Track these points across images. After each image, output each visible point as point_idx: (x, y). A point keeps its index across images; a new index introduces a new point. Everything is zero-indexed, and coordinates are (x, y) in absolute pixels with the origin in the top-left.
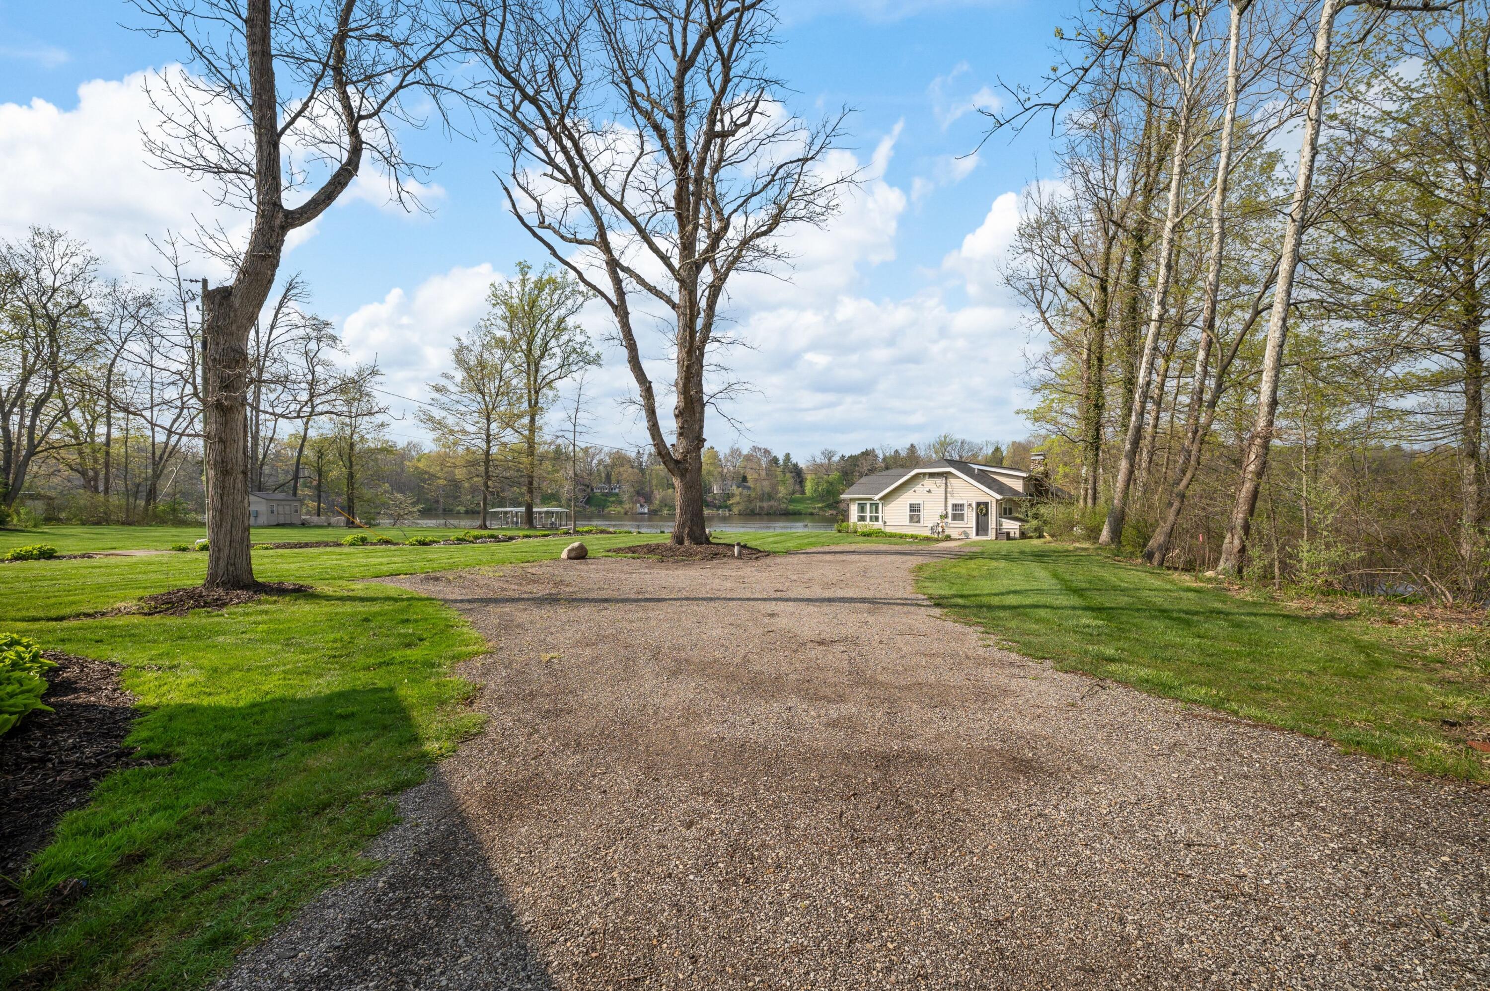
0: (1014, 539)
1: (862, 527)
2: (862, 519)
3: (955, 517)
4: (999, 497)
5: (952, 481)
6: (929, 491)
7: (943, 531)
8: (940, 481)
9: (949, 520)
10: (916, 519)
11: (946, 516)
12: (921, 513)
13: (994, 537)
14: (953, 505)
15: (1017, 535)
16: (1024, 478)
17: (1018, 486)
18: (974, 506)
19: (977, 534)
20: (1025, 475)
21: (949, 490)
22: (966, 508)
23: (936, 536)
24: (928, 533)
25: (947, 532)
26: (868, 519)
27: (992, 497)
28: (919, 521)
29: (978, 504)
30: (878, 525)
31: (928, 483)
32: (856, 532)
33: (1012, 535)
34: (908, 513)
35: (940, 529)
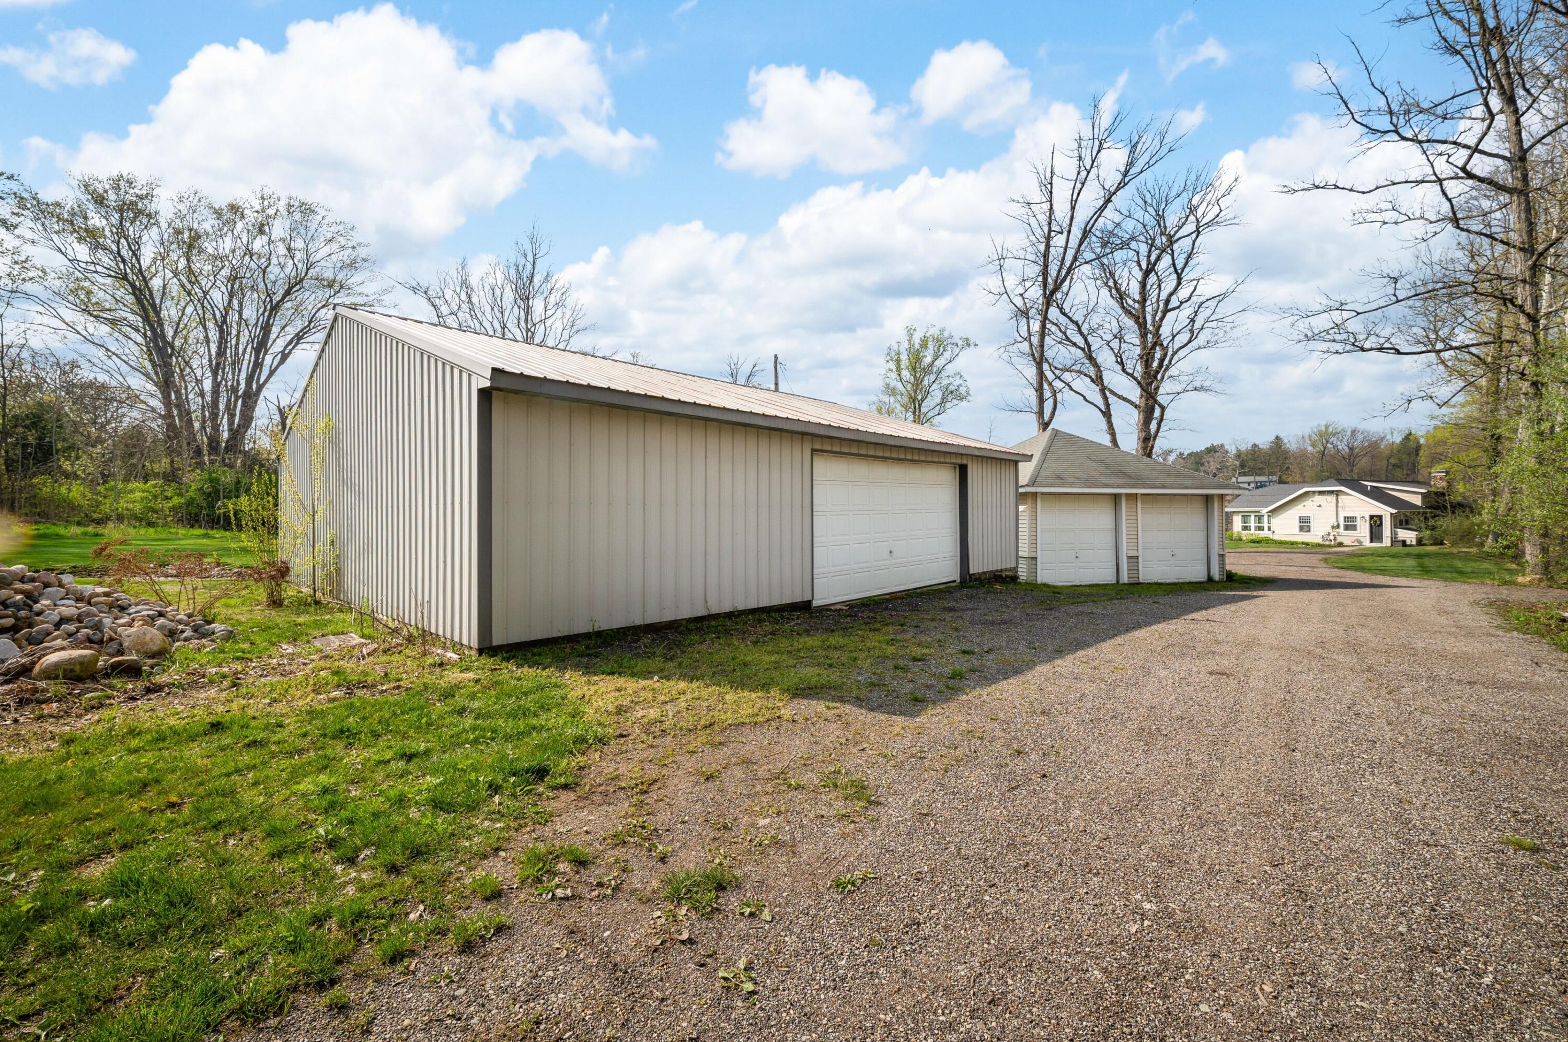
0: (1411, 546)
1: (1245, 535)
2: (1245, 528)
3: (1347, 528)
4: (1394, 511)
5: (1342, 498)
6: (1320, 506)
7: (1335, 539)
8: (1332, 498)
9: (1342, 529)
10: (1306, 529)
11: (1338, 526)
12: (1312, 524)
13: (1389, 544)
14: (1345, 518)
15: (1414, 542)
16: (1422, 494)
17: (1417, 500)
18: (1367, 518)
19: (1371, 541)
20: (1423, 491)
21: (1340, 505)
22: (1358, 519)
23: (1327, 543)
24: (1320, 541)
25: (1339, 539)
26: (1253, 528)
27: (1386, 512)
28: (1309, 531)
29: (1372, 517)
30: (1265, 534)
31: (1318, 499)
32: (1241, 540)
33: (1408, 542)
34: (1298, 524)
35: (1332, 538)
